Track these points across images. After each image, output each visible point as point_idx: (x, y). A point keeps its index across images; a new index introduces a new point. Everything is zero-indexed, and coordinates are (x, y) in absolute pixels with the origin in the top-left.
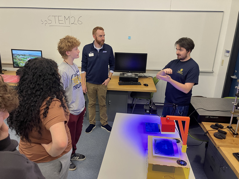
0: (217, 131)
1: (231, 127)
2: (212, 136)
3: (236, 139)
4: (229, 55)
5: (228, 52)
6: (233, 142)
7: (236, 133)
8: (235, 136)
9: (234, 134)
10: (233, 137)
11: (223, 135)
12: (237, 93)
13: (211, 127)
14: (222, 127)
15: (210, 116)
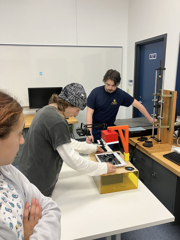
0: (144, 142)
1: (154, 137)
2: (142, 147)
3: (160, 145)
4: (132, 84)
5: (131, 81)
6: (159, 148)
7: (159, 140)
8: (159, 143)
9: (158, 141)
10: (158, 144)
11: (150, 144)
12: (154, 105)
13: (138, 140)
14: (147, 139)
15: (134, 132)
